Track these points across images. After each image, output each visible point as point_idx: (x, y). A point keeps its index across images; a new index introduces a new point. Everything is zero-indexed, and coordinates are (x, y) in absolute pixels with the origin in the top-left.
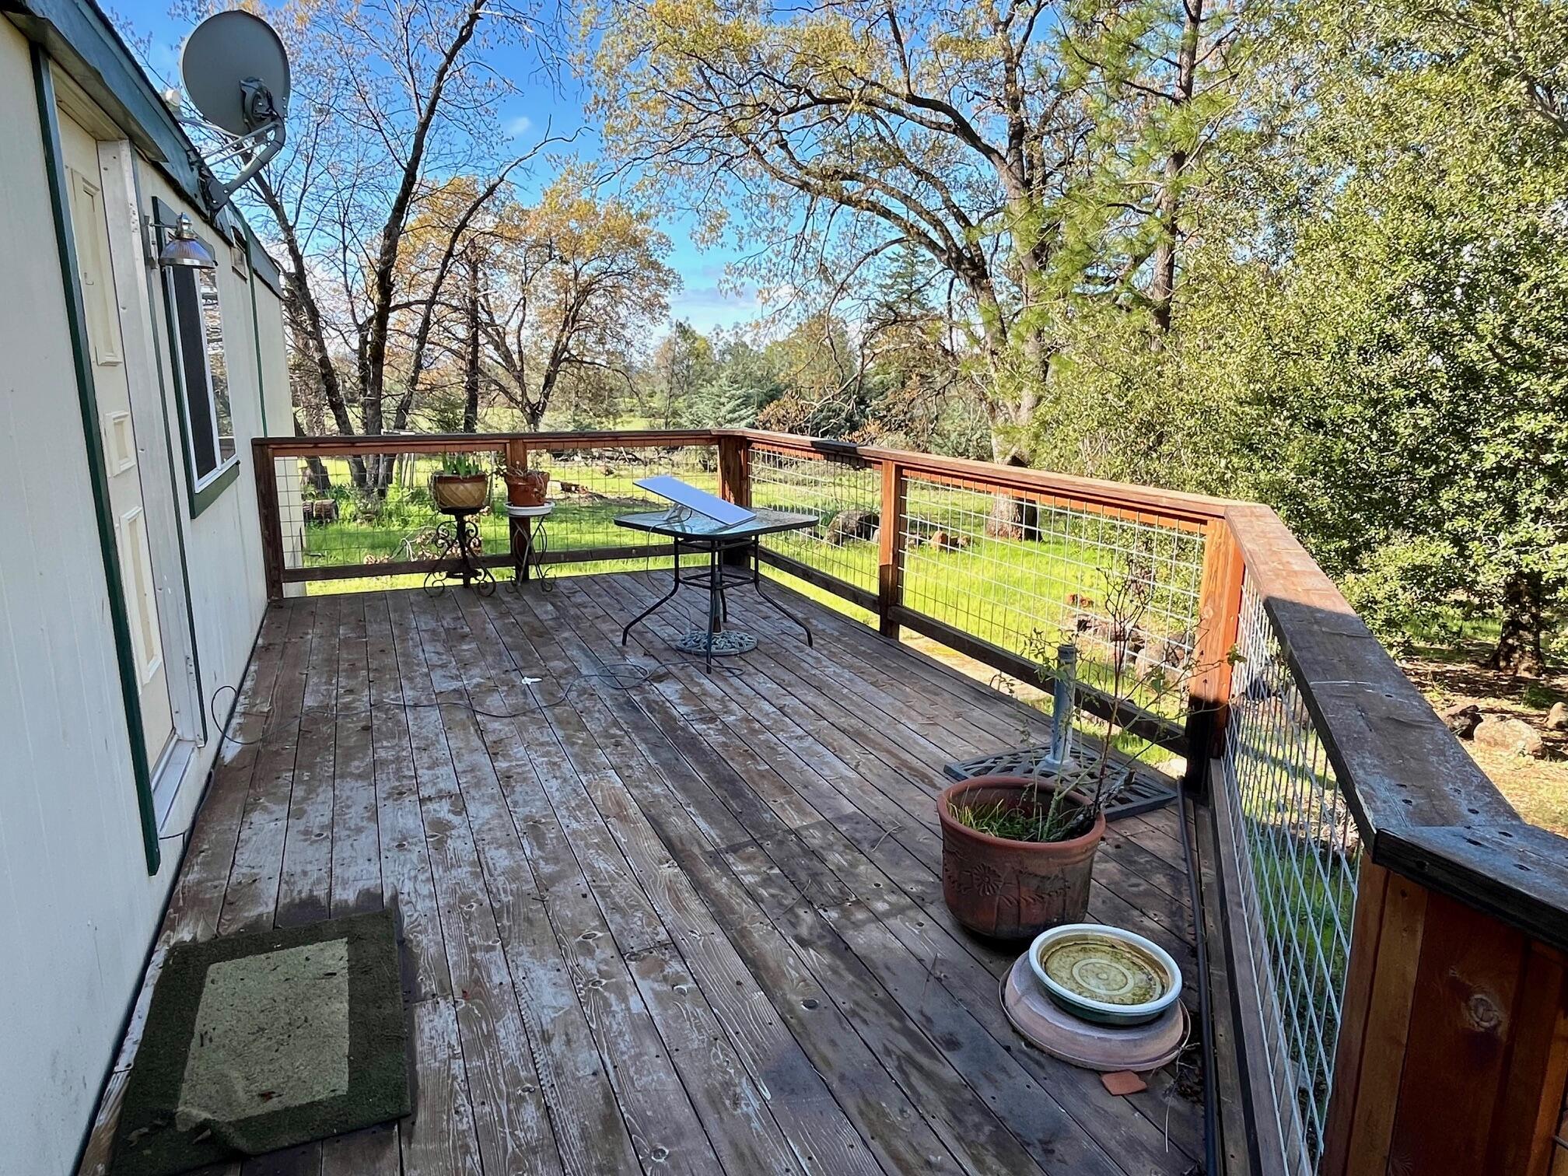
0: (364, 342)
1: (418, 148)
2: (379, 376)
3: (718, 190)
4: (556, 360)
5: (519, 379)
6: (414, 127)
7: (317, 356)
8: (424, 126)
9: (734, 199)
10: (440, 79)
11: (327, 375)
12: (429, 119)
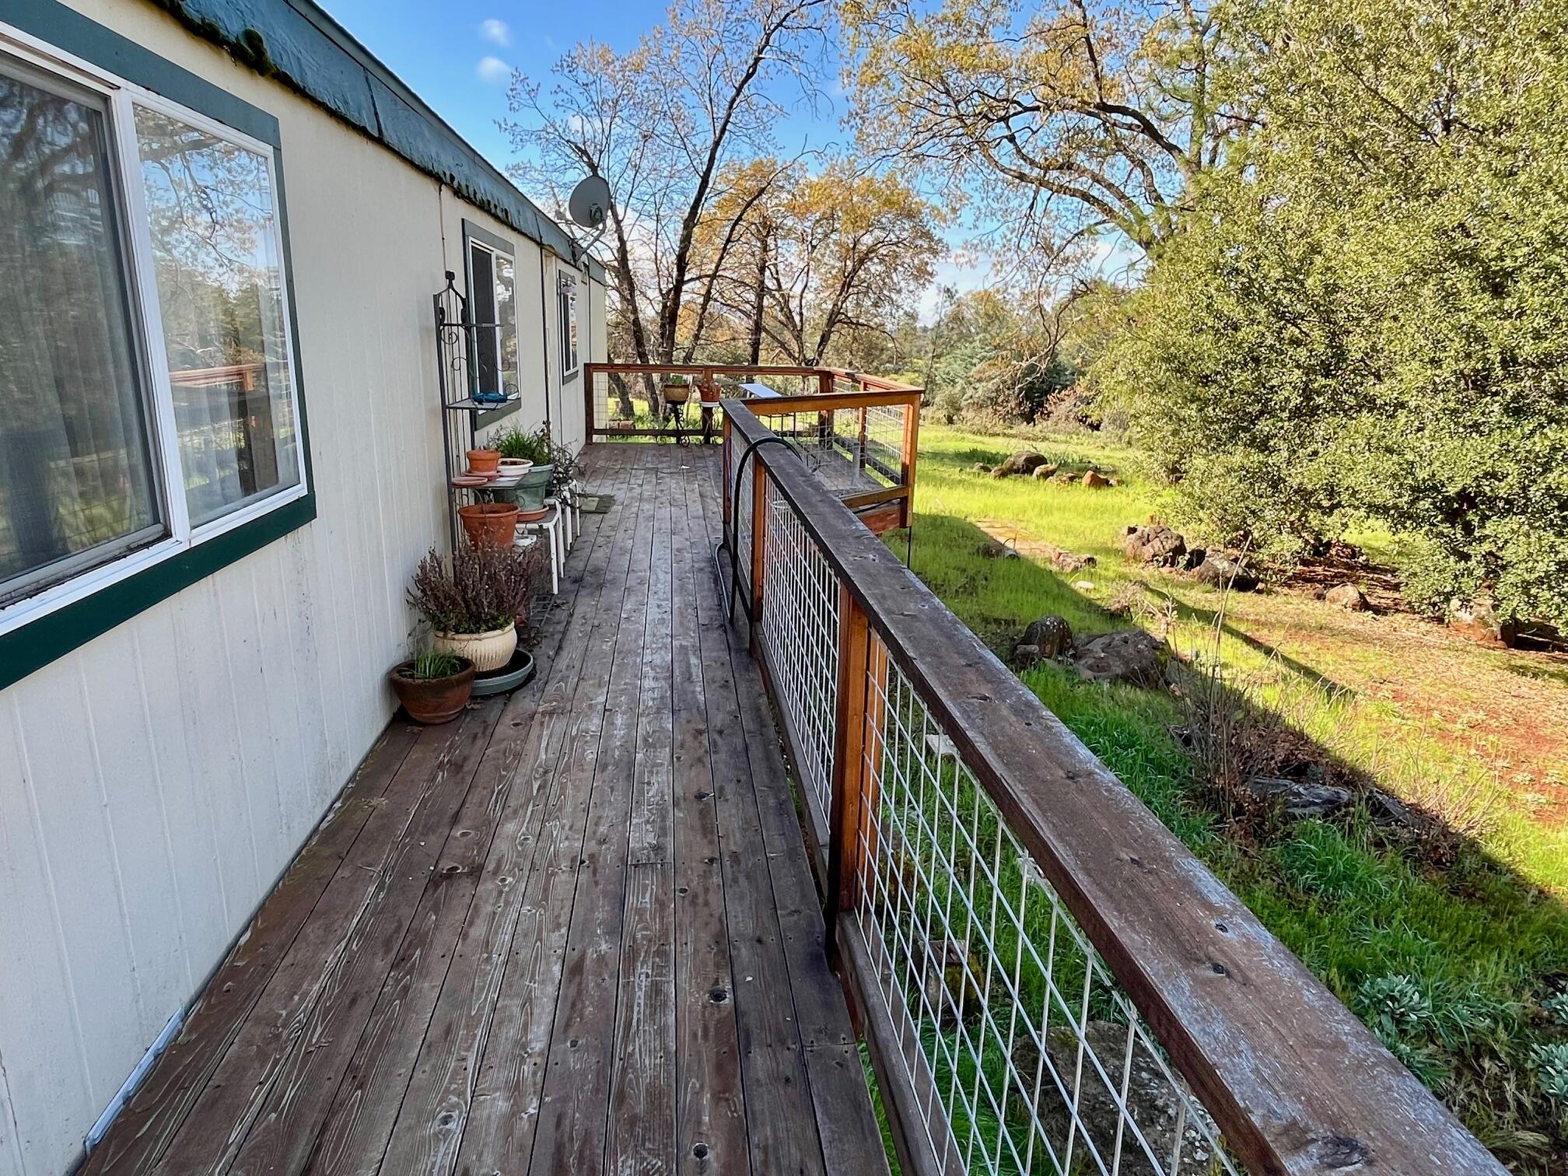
0: (665, 306)
1: (712, 159)
2: (673, 332)
3: (959, 177)
4: (831, 322)
5: (798, 338)
6: (710, 143)
7: (632, 317)
8: (717, 143)
9: (974, 184)
10: (731, 107)
11: (638, 333)
12: (720, 138)
